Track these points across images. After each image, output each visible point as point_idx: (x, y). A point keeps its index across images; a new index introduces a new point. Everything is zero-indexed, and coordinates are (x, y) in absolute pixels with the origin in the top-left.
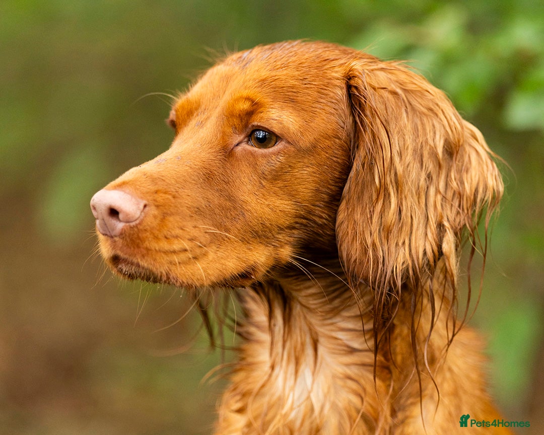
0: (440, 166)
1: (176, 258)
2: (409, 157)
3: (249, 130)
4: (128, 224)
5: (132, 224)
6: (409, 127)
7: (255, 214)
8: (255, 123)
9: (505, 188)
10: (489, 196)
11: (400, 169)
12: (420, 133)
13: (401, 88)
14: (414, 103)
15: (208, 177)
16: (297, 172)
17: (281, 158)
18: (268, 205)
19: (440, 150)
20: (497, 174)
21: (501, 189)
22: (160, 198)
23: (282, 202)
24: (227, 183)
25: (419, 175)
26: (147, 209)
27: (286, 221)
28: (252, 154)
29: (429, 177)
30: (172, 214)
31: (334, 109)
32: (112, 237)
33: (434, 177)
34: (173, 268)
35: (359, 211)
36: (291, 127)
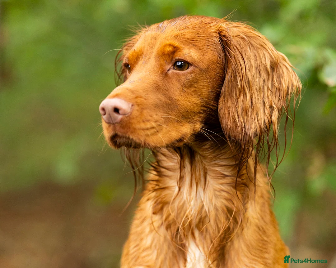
0: (269, 75)
1: (149, 132)
2: (254, 72)
3: (173, 62)
4: (124, 116)
5: (126, 116)
6: (252, 55)
7: (183, 106)
8: (177, 58)
9: (302, 86)
10: (294, 90)
11: (250, 78)
12: (258, 58)
13: (246, 35)
14: (253, 43)
15: (158, 88)
16: (201, 82)
17: (193, 75)
18: (189, 101)
19: (269, 67)
20: (298, 79)
21: (301, 86)
22: (139, 100)
23: (195, 99)
24: (167, 90)
25: (259, 80)
26: (133, 107)
27: (197, 109)
28: (177, 74)
29: (264, 81)
30: (146, 108)
31: (215, 48)
32: (113, 124)
33: (266, 81)
34: (147, 138)
35: (230, 101)
36: (196, 58)
